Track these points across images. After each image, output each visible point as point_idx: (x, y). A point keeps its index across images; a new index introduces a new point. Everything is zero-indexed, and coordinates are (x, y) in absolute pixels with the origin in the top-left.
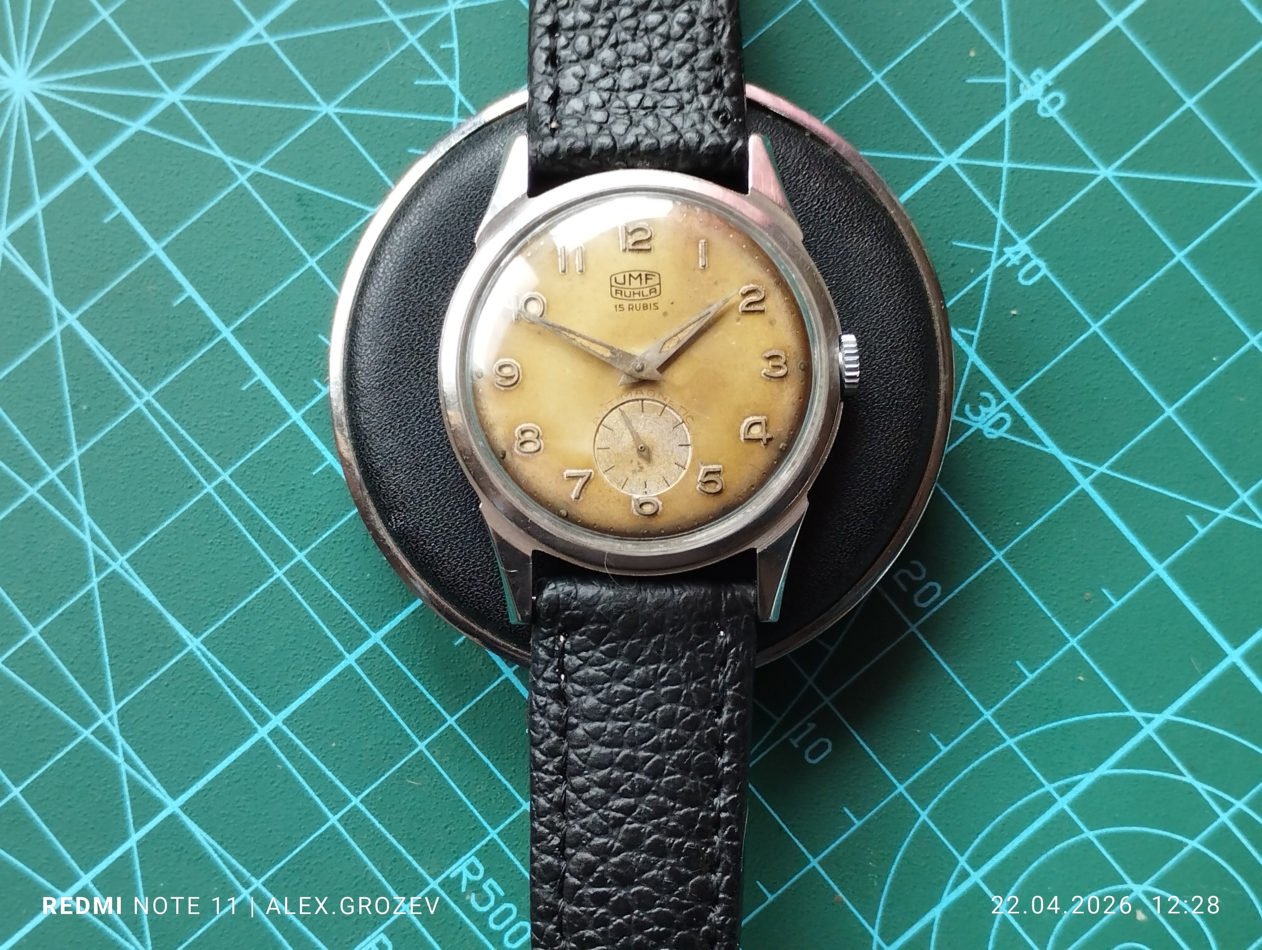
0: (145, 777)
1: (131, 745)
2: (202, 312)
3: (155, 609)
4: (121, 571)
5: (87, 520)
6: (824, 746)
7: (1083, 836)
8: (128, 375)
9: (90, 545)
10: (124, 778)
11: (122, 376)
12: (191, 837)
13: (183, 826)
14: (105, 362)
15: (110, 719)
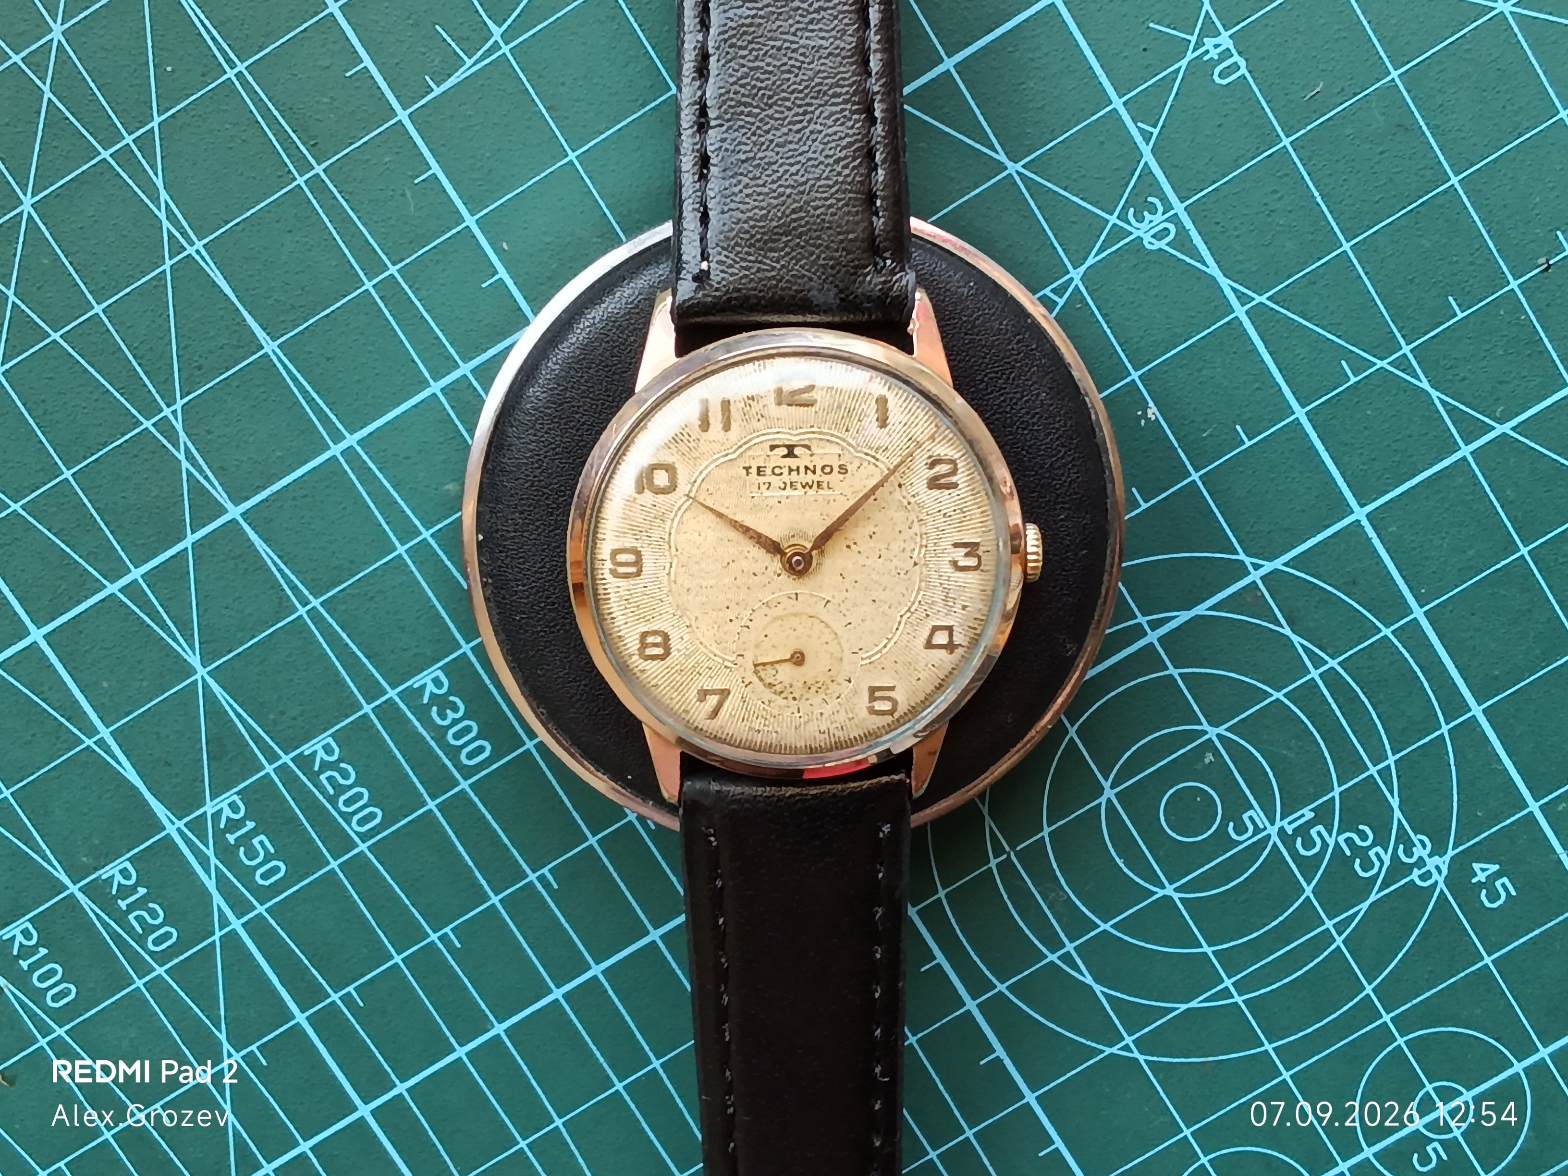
0: (206, 478)
1: (194, 443)
3: (233, 303)
4: (197, 257)
5: (164, 195)
7: (1167, 672)
8: (220, 39)
9: (166, 224)
10: (184, 475)
11: (213, 38)
12: (250, 546)
15: (174, 413)
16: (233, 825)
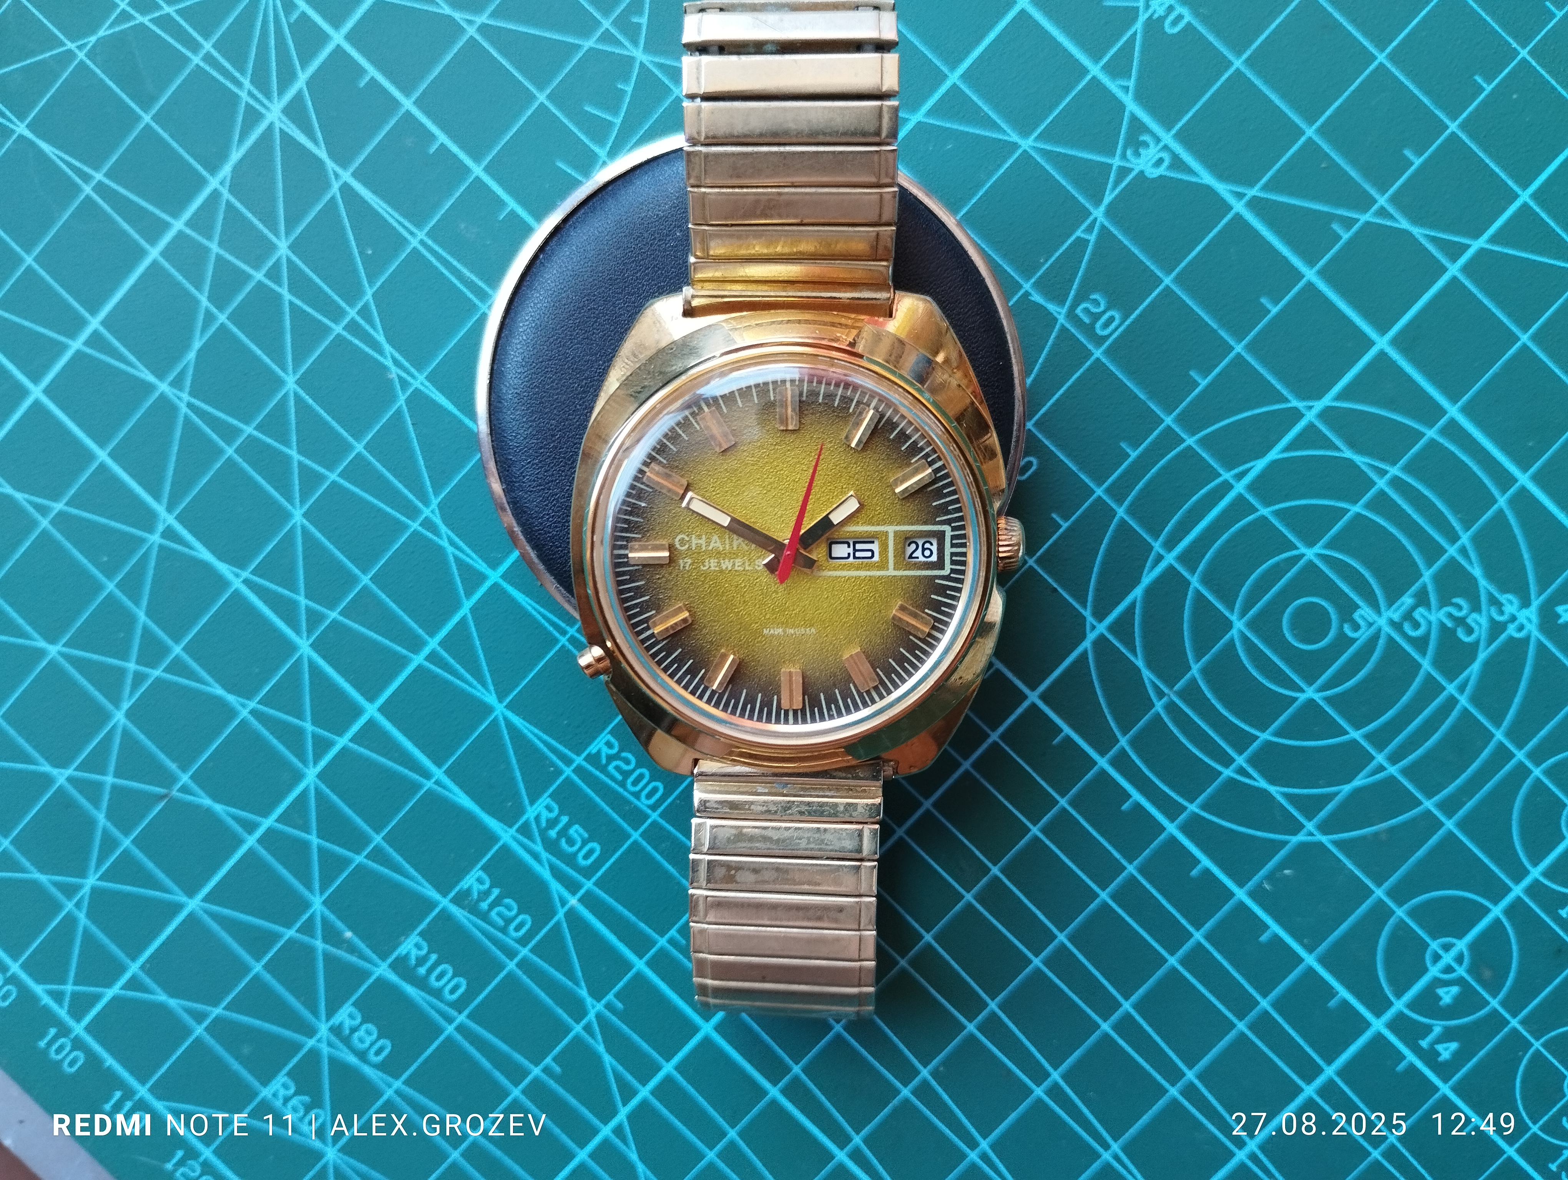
0: (467, 555)
1: (452, 530)
2: (455, 156)
3: (455, 416)
4: (422, 388)
5: (388, 348)
6: (1030, 464)
7: (1258, 514)
8: (402, 220)
9: (393, 369)
10: (451, 558)
11: (397, 220)
12: (513, 600)
13: (504, 592)
14: (380, 210)
15: (432, 512)
16: (552, 823)
